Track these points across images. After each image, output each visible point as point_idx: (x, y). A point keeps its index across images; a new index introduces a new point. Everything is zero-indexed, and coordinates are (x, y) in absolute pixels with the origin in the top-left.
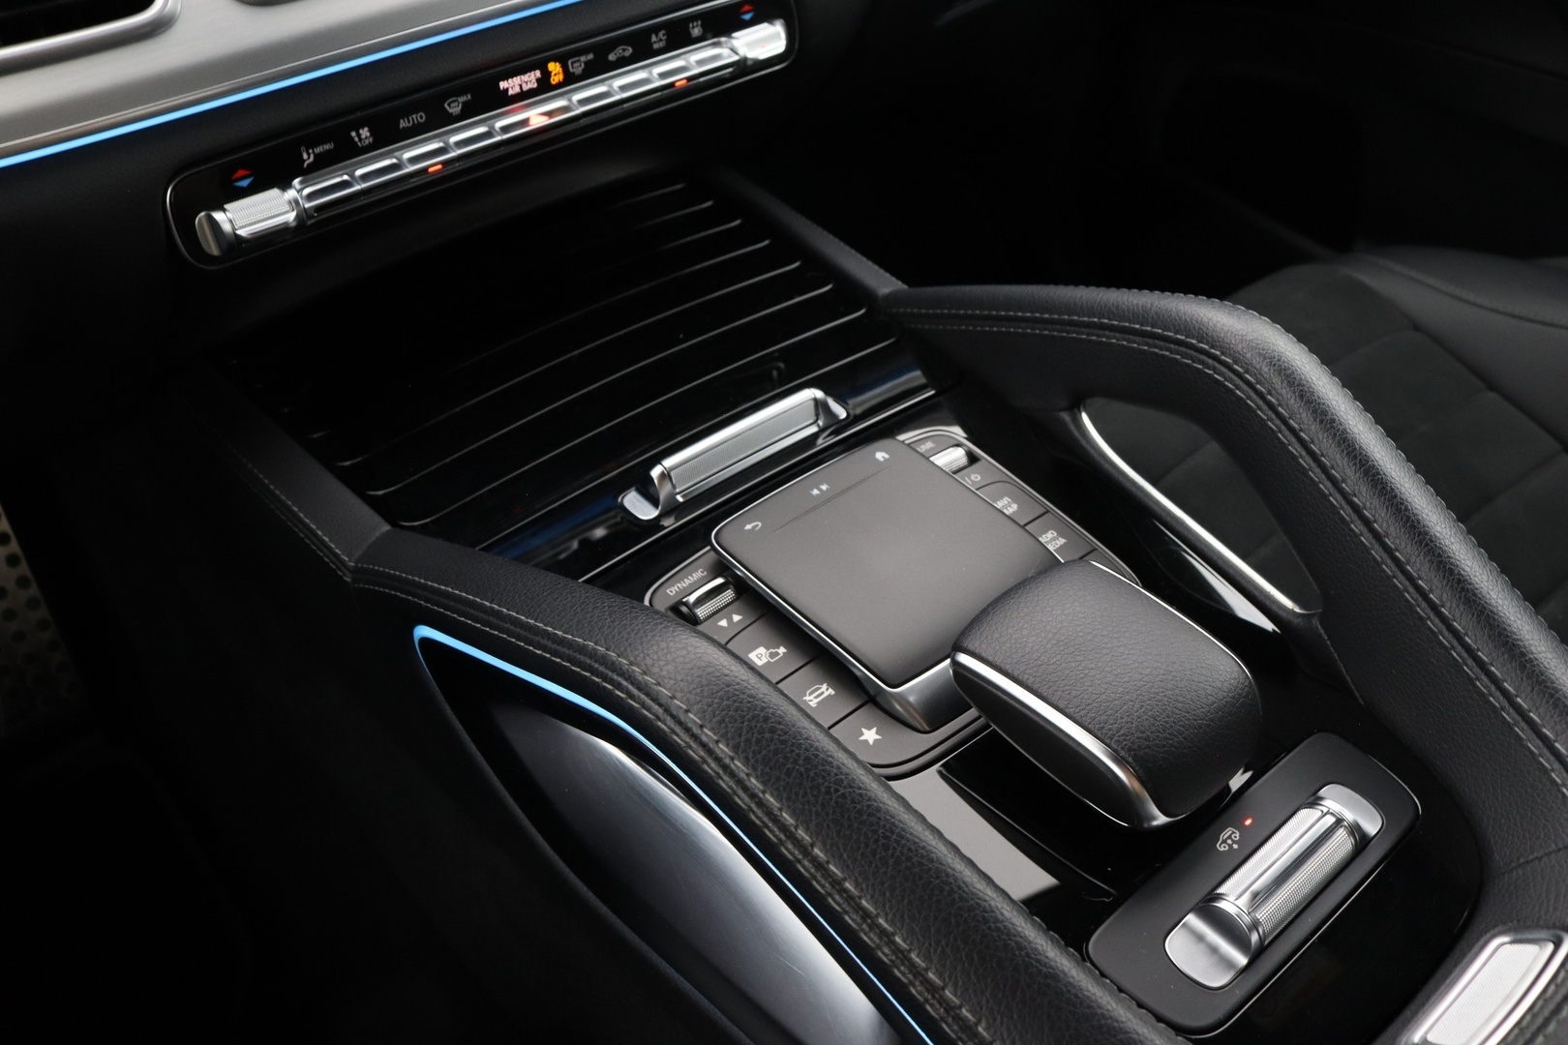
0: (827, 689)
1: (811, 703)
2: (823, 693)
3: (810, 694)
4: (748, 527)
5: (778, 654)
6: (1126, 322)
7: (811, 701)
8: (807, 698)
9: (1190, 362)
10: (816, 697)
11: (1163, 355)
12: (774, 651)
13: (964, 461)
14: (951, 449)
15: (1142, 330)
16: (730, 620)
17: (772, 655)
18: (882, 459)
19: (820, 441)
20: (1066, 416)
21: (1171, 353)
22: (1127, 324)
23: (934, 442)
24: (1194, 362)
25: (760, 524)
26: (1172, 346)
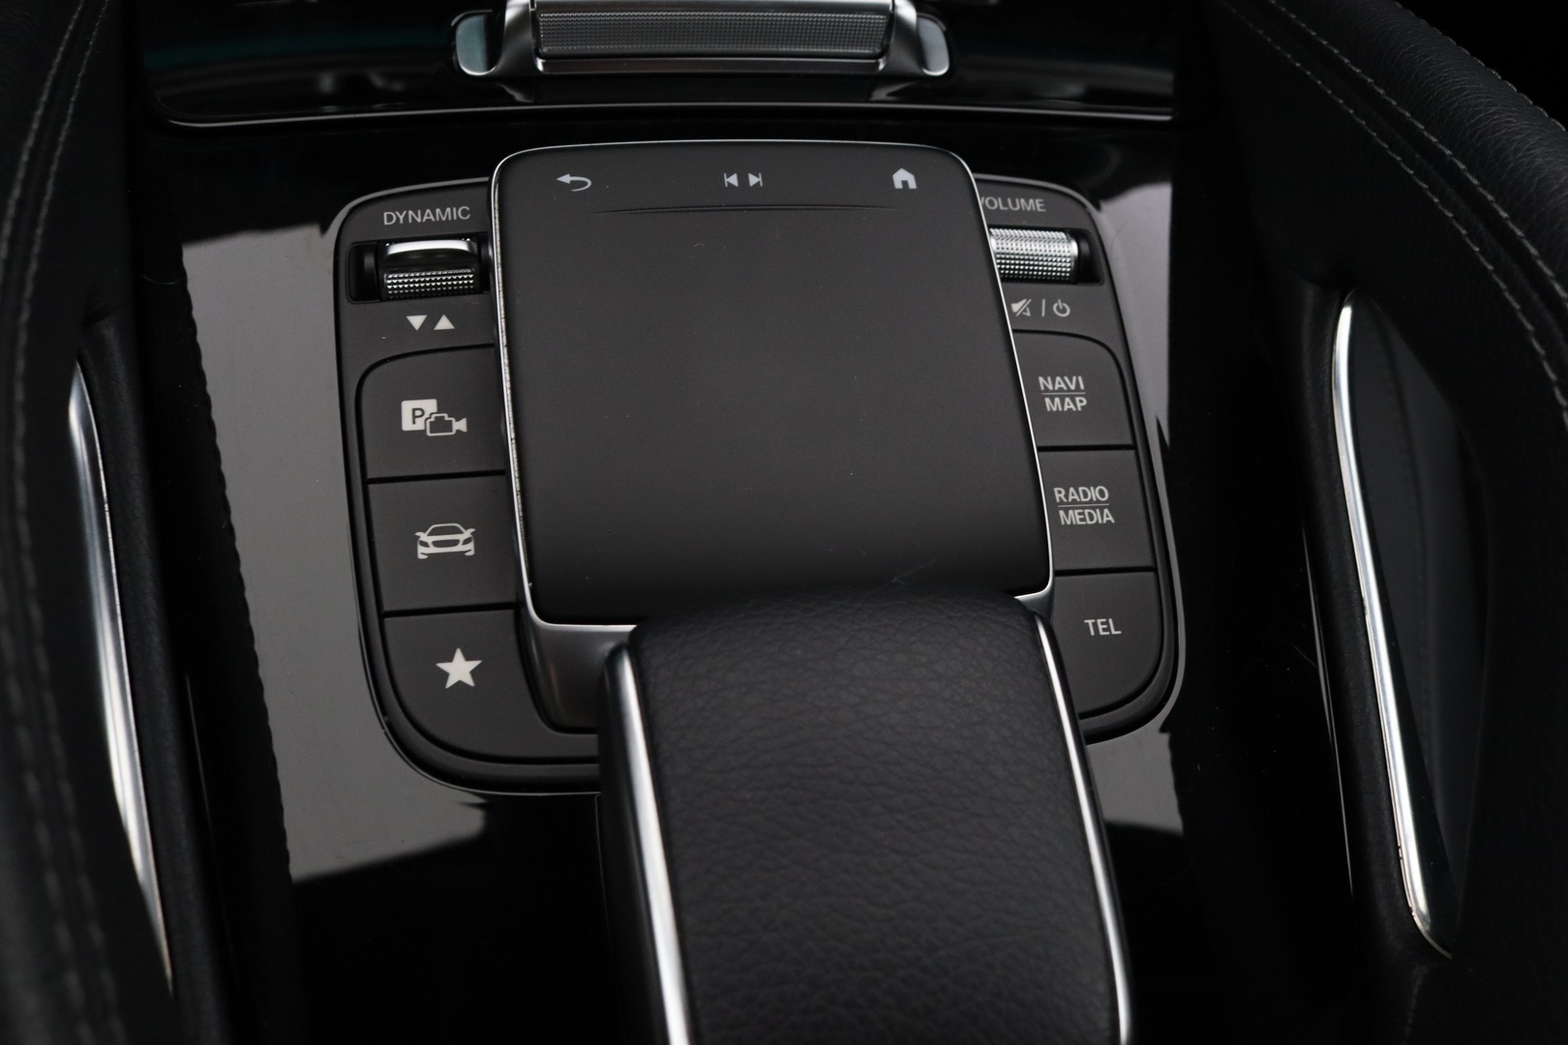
0: (466, 542)
1: (421, 549)
2: (455, 543)
3: (433, 533)
4: (566, 179)
5: (448, 426)
6: (1491, 192)
7: (425, 544)
8: (423, 536)
9: (1542, 352)
10: (437, 544)
11: (1507, 303)
12: (447, 418)
13: (1067, 266)
14: (1062, 235)
15: (1506, 227)
16: (432, 321)
17: (439, 425)
18: (898, 185)
19: (881, 94)
20: (1310, 294)
21: (1524, 310)
22: (1490, 198)
23: (1046, 205)
24: (1549, 358)
25: (589, 183)
26: (1535, 297)
